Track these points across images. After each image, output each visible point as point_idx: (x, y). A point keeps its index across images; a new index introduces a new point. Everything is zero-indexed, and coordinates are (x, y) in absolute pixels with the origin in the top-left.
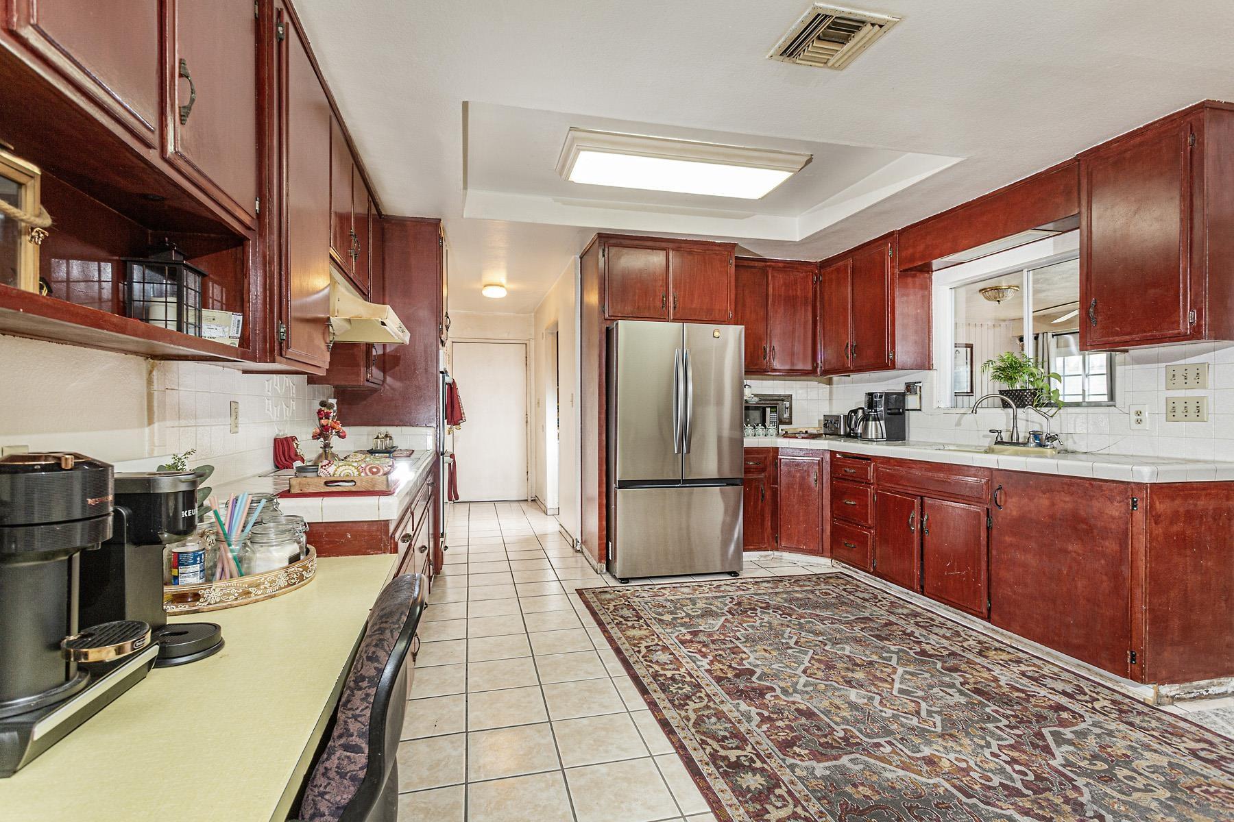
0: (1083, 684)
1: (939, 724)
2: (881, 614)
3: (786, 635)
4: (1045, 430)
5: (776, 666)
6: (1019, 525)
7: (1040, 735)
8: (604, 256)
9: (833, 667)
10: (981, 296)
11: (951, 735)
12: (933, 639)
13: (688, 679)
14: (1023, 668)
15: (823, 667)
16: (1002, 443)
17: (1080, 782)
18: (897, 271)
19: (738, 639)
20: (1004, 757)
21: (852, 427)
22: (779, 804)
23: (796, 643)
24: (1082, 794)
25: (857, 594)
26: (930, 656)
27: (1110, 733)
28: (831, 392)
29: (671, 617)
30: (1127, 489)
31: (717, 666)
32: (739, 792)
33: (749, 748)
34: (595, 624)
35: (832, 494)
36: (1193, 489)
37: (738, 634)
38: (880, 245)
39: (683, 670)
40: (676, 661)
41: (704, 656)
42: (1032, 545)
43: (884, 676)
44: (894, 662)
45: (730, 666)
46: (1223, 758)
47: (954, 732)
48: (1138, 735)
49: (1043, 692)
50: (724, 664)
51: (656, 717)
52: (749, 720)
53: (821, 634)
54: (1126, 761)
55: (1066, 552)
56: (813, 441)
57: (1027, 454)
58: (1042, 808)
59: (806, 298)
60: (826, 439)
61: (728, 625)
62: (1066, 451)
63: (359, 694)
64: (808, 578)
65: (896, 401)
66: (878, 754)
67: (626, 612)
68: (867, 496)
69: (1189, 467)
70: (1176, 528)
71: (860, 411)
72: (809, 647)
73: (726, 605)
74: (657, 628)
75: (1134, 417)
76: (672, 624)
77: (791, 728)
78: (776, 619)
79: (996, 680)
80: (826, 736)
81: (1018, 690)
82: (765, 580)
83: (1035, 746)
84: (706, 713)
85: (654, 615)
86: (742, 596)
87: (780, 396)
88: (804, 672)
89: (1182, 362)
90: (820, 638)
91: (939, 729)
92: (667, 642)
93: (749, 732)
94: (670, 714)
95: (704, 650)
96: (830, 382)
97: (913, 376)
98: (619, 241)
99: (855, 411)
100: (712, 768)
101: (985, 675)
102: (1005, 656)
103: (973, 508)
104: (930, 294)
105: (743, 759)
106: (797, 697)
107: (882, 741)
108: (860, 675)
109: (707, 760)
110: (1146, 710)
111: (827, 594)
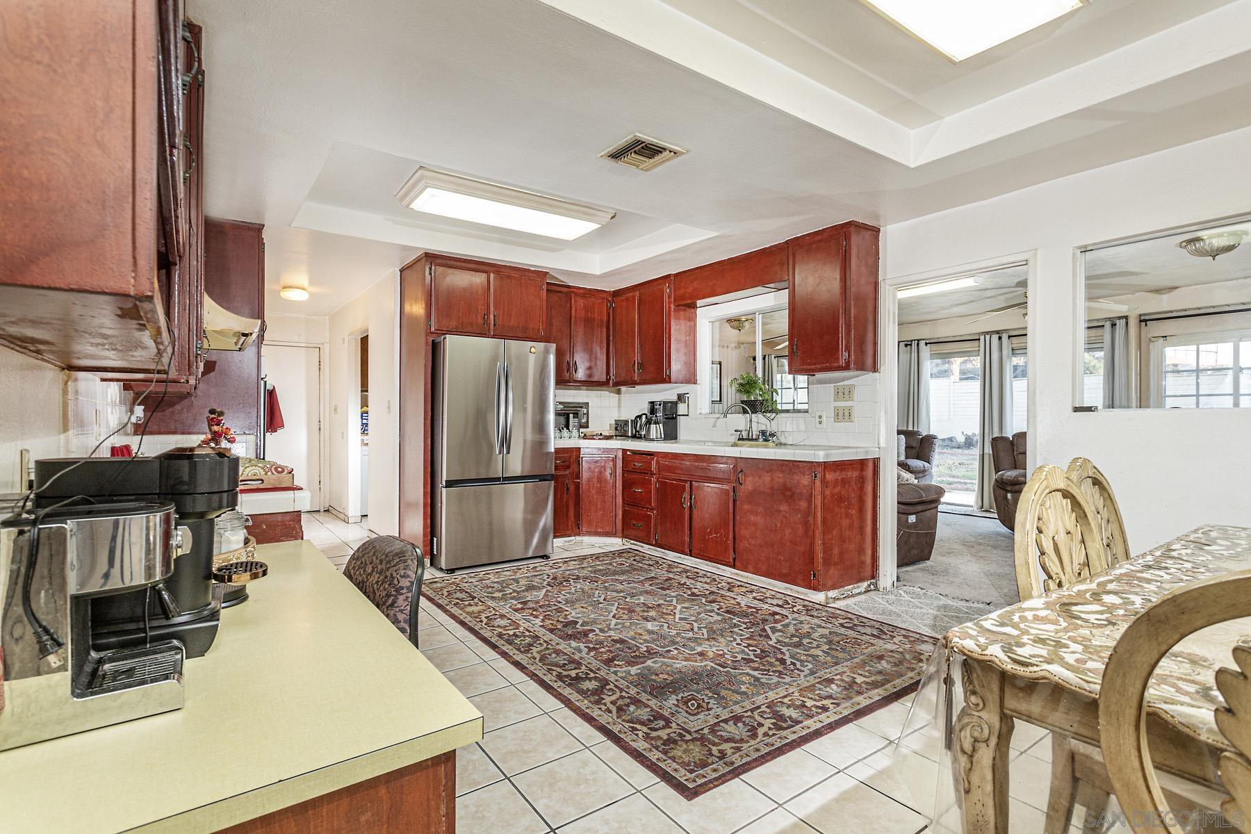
0: (788, 599)
1: (705, 634)
2: (663, 574)
3: (596, 596)
4: (769, 429)
5: (592, 616)
6: (753, 496)
7: (764, 630)
8: (431, 274)
9: (634, 611)
10: (727, 325)
11: (713, 638)
12: (699, 585)
13: (527, 633)
14: (755, 595)
15: (626, 612)
16: (742, 439)
17: (784, 649)
18: (673, 307)
19: (560, 602)
20: (744, 644)
21: (638, 429)
22: (610, 694)
23: (605, 600)
24: (785, 655)
25: (644, 562)
26: (698, 596)
27: (801, 622)
28: (619, 400)
29: (501, 593)
30: (810, 466)
31: (548, 622)
32: (581, 692)
33: (584, 667)
34: (435, 607)
35: (623, 485)
36: (845, 465)
37: (559, 599)
38: (659, 284)
39: (521, 629)
40: (515, 625)
41: (536, 617)
42: (761, 509)
43: (668, 612)
44: (674, 602)
45: (558, 621)
46: (855, 625)
47: (715, 636)
48: (816, 621)
49: (766, 606)
50: (553, 620)
51: (509, 661)
52: (580, 651)
53: (622, 591)
54: (808, 635)
55: (779, 511)
56: (608, 441)
57: (758, 446)
58: (764, 665)
59: (602, 321)
60: (616, 439)
61: (550, 594)
62: (781, 444)
63: (401, 598)
64: (606, 554)
65: (671, 408)
66: (670, 655)
67: (459, 595)
68: (651, 484)
69: (844, 451)
70: (836, 490)
71: (644, 416)
72: (615, 601)
73: (544, 580)
74: (491, 603)
75: (818, 420)
76: (504, 598)
77: (611, 651)
78: (587, 586)
79: (739, 604)
80: (635, 652)
81: (752, 608)
82: (572, 559)
83: (761, 636)
84: (547, 652)
85: (485, 594)
86: (556, 573)
87: (579, 403)
88: (614, 617)
89: (842, 383)
90: (622, 594)
91: (706, 637)
92: (503, 612)
93: (581, 658)
94: (519, 657)
95: (534, 613)
96: (619, 392)
97: (683, 389)
98: (444, 262)
99: (640, 417)
100: (560, 683)
101: (733, 602)
102: (744, 590)
103: (725, 487)
104: (695, 325)
105: (580, 674)
106: (612, 633)
107: (671, 648)
108: (652, 613)
109: (555, 679)
110: (820, 607)
111: (621, 564)
